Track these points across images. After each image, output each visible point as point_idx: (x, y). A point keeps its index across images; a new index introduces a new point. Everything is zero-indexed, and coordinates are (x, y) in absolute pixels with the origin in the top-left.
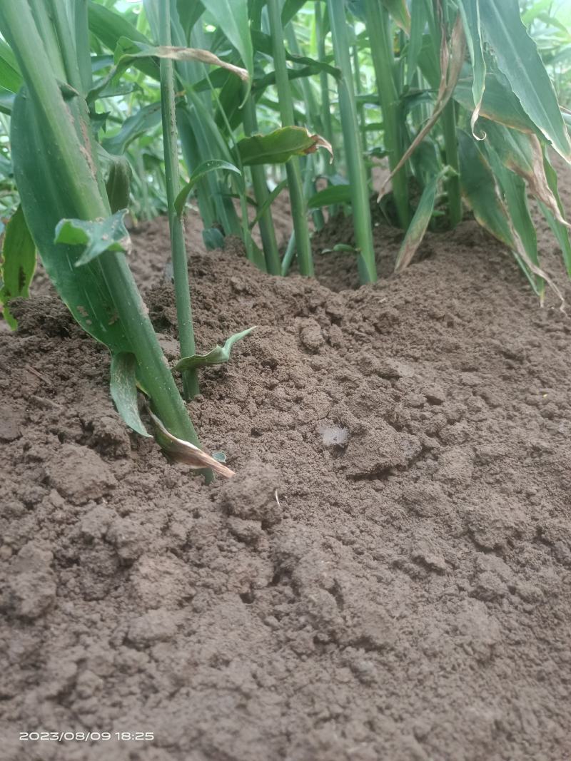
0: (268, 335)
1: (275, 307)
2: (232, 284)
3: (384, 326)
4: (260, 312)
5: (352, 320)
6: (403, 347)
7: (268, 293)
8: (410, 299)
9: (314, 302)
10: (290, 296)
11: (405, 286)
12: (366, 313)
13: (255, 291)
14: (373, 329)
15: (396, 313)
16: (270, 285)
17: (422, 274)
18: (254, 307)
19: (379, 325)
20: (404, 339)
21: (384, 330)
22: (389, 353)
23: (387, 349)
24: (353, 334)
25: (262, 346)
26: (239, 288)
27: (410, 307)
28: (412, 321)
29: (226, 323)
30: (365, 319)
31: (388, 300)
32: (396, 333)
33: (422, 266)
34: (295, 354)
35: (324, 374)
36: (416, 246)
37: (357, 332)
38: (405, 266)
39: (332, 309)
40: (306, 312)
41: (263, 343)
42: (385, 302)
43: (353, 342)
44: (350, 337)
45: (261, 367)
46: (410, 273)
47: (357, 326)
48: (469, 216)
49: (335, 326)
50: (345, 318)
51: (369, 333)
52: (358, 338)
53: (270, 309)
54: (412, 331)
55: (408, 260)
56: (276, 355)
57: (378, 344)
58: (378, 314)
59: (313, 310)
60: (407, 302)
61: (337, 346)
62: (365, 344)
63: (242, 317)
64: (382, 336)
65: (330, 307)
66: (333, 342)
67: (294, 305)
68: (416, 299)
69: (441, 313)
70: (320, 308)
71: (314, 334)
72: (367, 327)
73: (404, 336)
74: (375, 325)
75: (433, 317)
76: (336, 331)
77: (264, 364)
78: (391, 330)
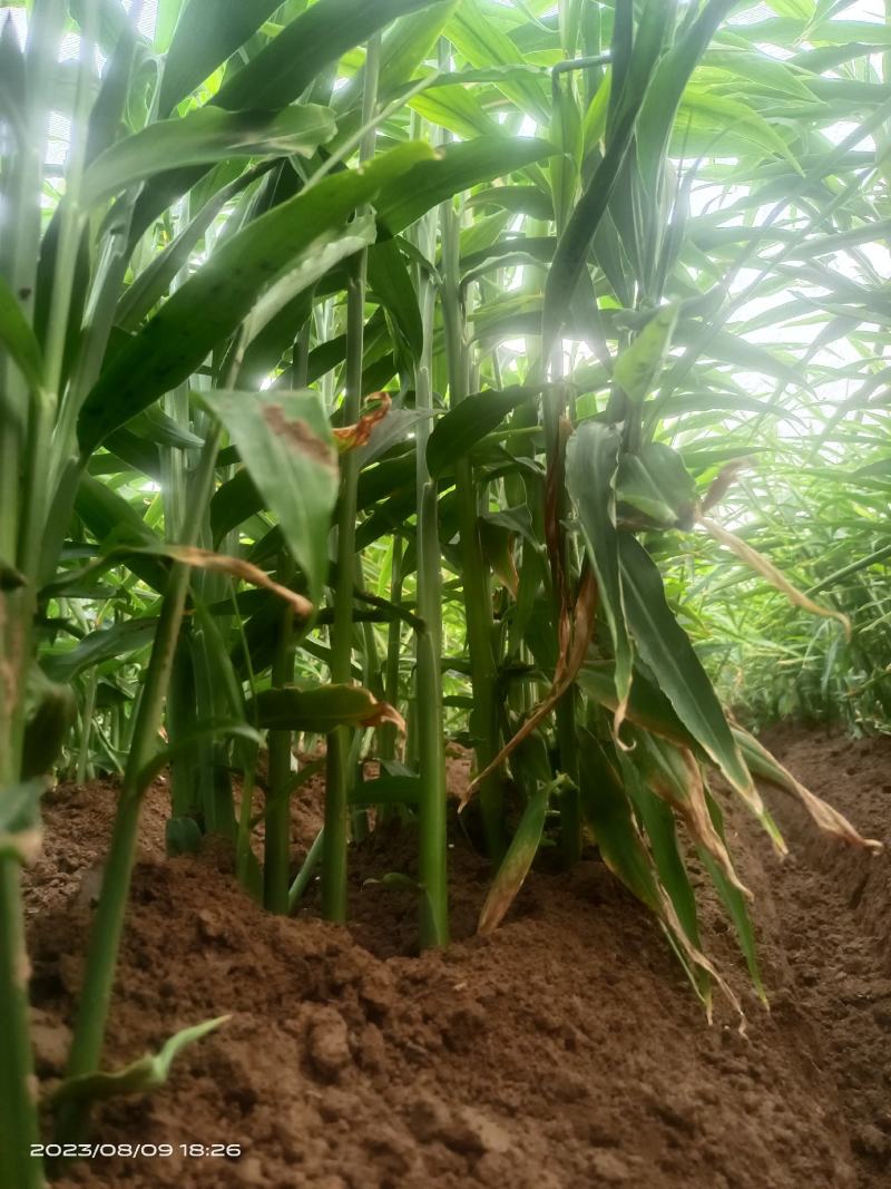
0: (247, 1035)
1: (270, 977)
2: (201, 925)
3: (460, 1036)
4: (240, 984)
5: (405, 1018)
6: (489, 1083)
7: (261, 949)
8: (505, 987)
9: (341, 975)
10: (300, 958)
11: (497, 962)
12: (430, 1007)
13: (238, 941)
14: (438, 1041)
15: (479, 1011)
16: (267, 933)
17: (523, 944)
18: (232, 971)
19: (451, 1034)
20: (491, 1066)
21: (458, 1044)
22: (465, 1093)
23: (462, 1083)
24: (402, 1046)
25: (233, 1057)
26: (211, 932)
27: (505, 1004)
28: (507, 1031)
29: (172, 1000)
30: (427, 1018)
31: (468, 985)
32: (478, 1053)
33: (524, 929)
34: (291, 1080)
35: (342, 1131)
36: (513, 892)
37: (410, 1044)
38: (494, 924)
39: (371, 992)
40: (323, 992)
41: (236, 1052)
42: (463, 990)
43: (403, 1064)
44: (398, 1053)
45: (221, 1104)
46: (504, 939)
47: (410, 1030)
48: (592, 853)
49: (373, 1026)
50: (392, 1013)
51: (432, 1048)
52: (412, 1056)
53: (259, 980)
54: (507, 1051)
55: (500, 914)
56: (257, 1080)
57: (446, 1072)
58: (450, 1012)
59: (336, 990)
60: (500, 994)
61: (372, 1070)
62: (423, 1070)
63: (204, 990)
64: (454, 1057)
65: (368, 988)
66: (366, 1058)
67: (305, 978)
68: (515, 989)
69: (555, 1020)
70: (350, 989)
71: (334, 1041)
72: (429, 1035)
73: (493, 1060)
74: (443, 1033)
75: (542, 1027)
76: (374, 1038)
77: (230, 1098)
78: (471, 1046)
